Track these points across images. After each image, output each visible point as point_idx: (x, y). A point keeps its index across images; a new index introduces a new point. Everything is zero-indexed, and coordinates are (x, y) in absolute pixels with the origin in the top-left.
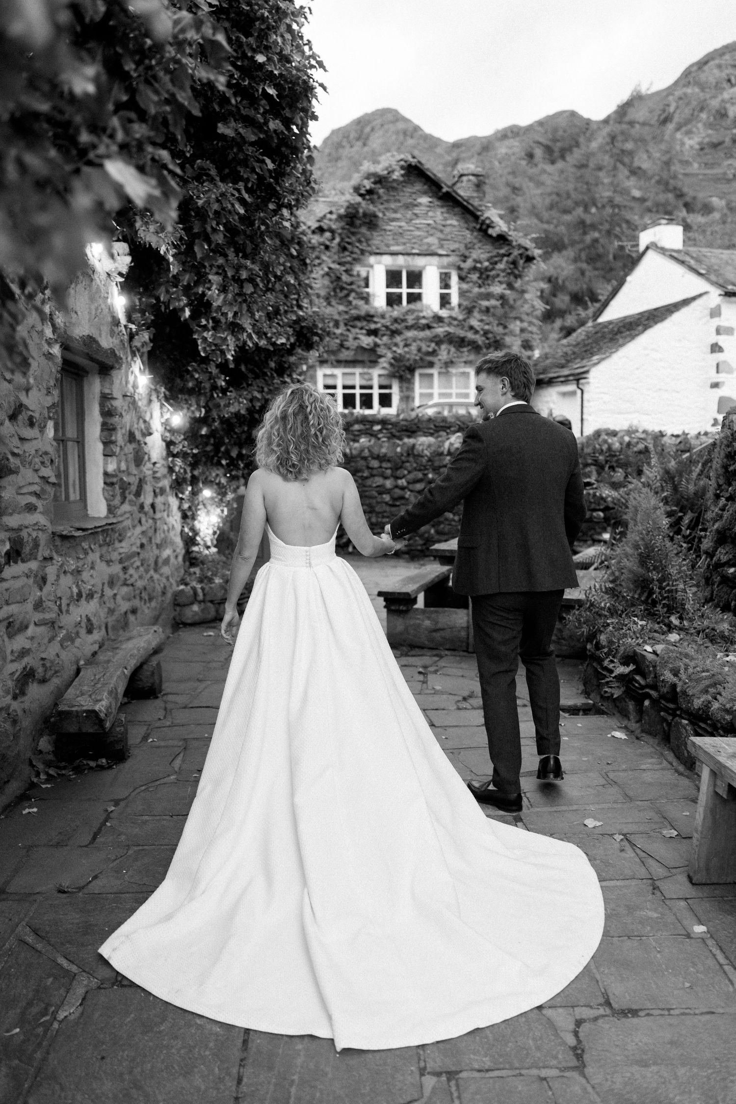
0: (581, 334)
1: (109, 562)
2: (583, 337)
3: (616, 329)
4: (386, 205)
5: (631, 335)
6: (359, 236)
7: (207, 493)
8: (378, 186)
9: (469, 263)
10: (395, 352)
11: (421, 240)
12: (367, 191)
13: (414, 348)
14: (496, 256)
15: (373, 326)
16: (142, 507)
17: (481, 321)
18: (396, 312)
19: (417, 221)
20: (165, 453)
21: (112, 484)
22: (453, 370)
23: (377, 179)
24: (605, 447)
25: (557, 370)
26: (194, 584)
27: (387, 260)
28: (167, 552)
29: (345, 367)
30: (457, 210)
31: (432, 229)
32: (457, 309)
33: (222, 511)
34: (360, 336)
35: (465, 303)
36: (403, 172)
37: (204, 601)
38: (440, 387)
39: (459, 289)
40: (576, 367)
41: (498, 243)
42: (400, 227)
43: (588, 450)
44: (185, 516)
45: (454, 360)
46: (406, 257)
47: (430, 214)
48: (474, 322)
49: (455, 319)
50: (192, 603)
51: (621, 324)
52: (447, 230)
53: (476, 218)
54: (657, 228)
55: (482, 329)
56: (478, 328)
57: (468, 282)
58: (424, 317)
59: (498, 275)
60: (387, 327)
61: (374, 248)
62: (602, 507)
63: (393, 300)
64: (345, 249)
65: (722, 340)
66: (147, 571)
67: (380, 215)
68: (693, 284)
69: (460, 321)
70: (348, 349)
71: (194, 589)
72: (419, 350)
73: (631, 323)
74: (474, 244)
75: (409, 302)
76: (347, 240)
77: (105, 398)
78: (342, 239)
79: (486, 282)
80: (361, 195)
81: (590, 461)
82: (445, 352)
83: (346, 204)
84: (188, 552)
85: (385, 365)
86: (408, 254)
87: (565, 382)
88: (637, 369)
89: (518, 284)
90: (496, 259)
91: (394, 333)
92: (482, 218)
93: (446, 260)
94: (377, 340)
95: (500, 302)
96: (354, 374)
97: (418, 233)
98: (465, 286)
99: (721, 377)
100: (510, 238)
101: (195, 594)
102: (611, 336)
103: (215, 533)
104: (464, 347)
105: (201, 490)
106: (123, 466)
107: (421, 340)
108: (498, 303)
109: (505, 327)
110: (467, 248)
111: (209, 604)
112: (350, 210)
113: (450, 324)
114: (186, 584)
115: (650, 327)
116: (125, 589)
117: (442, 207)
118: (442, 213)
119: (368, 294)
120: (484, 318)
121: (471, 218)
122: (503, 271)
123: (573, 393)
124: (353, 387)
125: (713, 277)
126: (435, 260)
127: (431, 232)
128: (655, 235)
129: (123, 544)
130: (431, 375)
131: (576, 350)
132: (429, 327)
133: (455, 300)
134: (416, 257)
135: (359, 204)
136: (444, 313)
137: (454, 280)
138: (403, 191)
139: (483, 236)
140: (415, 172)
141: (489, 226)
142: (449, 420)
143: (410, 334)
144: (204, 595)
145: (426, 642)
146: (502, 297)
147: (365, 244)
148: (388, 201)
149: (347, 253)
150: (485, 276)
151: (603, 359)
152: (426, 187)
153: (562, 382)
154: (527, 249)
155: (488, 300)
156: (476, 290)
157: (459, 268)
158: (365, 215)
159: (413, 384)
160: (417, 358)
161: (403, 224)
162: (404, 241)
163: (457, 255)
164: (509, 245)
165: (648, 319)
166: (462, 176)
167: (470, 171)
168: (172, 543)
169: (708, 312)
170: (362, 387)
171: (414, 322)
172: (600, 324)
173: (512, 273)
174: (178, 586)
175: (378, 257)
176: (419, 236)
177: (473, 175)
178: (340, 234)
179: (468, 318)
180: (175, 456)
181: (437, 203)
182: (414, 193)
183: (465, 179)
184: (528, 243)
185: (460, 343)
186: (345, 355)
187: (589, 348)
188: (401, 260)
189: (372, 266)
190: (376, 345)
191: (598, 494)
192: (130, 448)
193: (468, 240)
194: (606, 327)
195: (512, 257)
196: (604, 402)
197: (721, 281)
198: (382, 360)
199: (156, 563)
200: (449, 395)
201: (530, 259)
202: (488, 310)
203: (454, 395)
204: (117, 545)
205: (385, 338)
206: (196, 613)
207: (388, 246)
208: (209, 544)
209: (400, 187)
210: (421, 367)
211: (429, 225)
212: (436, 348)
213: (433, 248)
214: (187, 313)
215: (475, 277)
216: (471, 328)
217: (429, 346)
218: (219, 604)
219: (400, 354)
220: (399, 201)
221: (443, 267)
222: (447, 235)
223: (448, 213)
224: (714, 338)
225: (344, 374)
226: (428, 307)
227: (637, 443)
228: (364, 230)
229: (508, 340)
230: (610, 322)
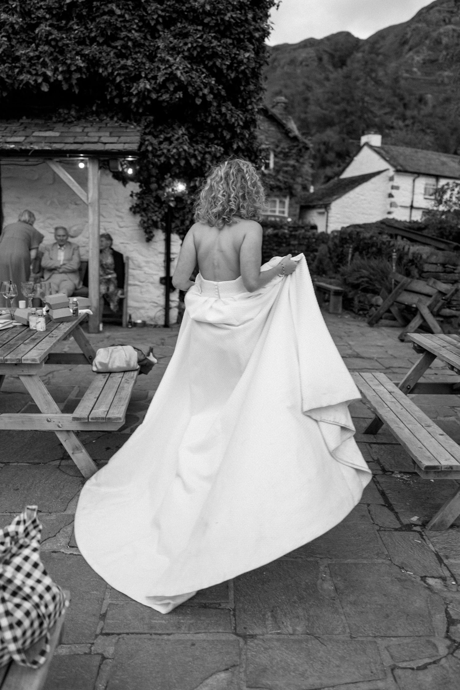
0: (332, 183)
2: (332, 185)
3: (347, 183)
5: (352, 187)
9: (278, 150)
14: (292, 147)
17: (283, 177)
25: (318, 201)
30: (274, 123)
32: (272, 170)
35: (277, 168)
39: (274, 161)
40: (326, 201)
41: (293, 140)
48: (280, 177)
49: (271, 175)
52: (270, 132)
53: (284, 128)
54: (370, 135)
55: (284, 181)
56: (282, 180)
57: (278, 158)
59: (292, 156)
65: (394, 192)
68: (382, 164)
69: (273, 176)
73: (354, 181)
74: (282, 140)
79: (286, 159)
87: (320, 208)
88: (354, 203)
89: (301, 160)
92: (287, 128)
93: (268, 147)
98: (277, 160)
99: (393, 209)
100: (299, 138)
102: (343, 186)
104: (275, 189)
108: (292, 169)
109: (294, 180)
110: (279, 141)
113: (268, 177)
115: (361, 184)
117: (268, 121)
120: (285, 175)
121: (281, 128)
122: (295, 153)
123: (324, 213)
125: (392, 162)
128: (368, 138)
131: (328, 191)
133: (272, 165)
136: (266, 172)
137: (272, 156)
139: (286, 136)
141: (289, 132)
146: (294, 166)
150: (286, 156)
151: (338, 198)
154: (306, 144)
155: (287, 167)
156: (282, 162)
157: (274, 151)
163: (274, 145)
164: (298, 141)
165: (361, 179)
169: (388, 179)
172: (340, 179)
173: (299, 155)
179: (277, 175)
181: (266, 119)
183: (279, 104)
184: (307, 141)
187: (333, 191)
193: (279, 138)
194: (342, 181)
195: (299, 147)
196: (337, 218)
197: (395, 164)
201: (307, 149)
202: (286, 172)
215: (281, 156)
216: (279, 180)
222: (270, 135)
223: (270, 124)
224: (390, 191)
229: (295, 186)
230: (345, 179)
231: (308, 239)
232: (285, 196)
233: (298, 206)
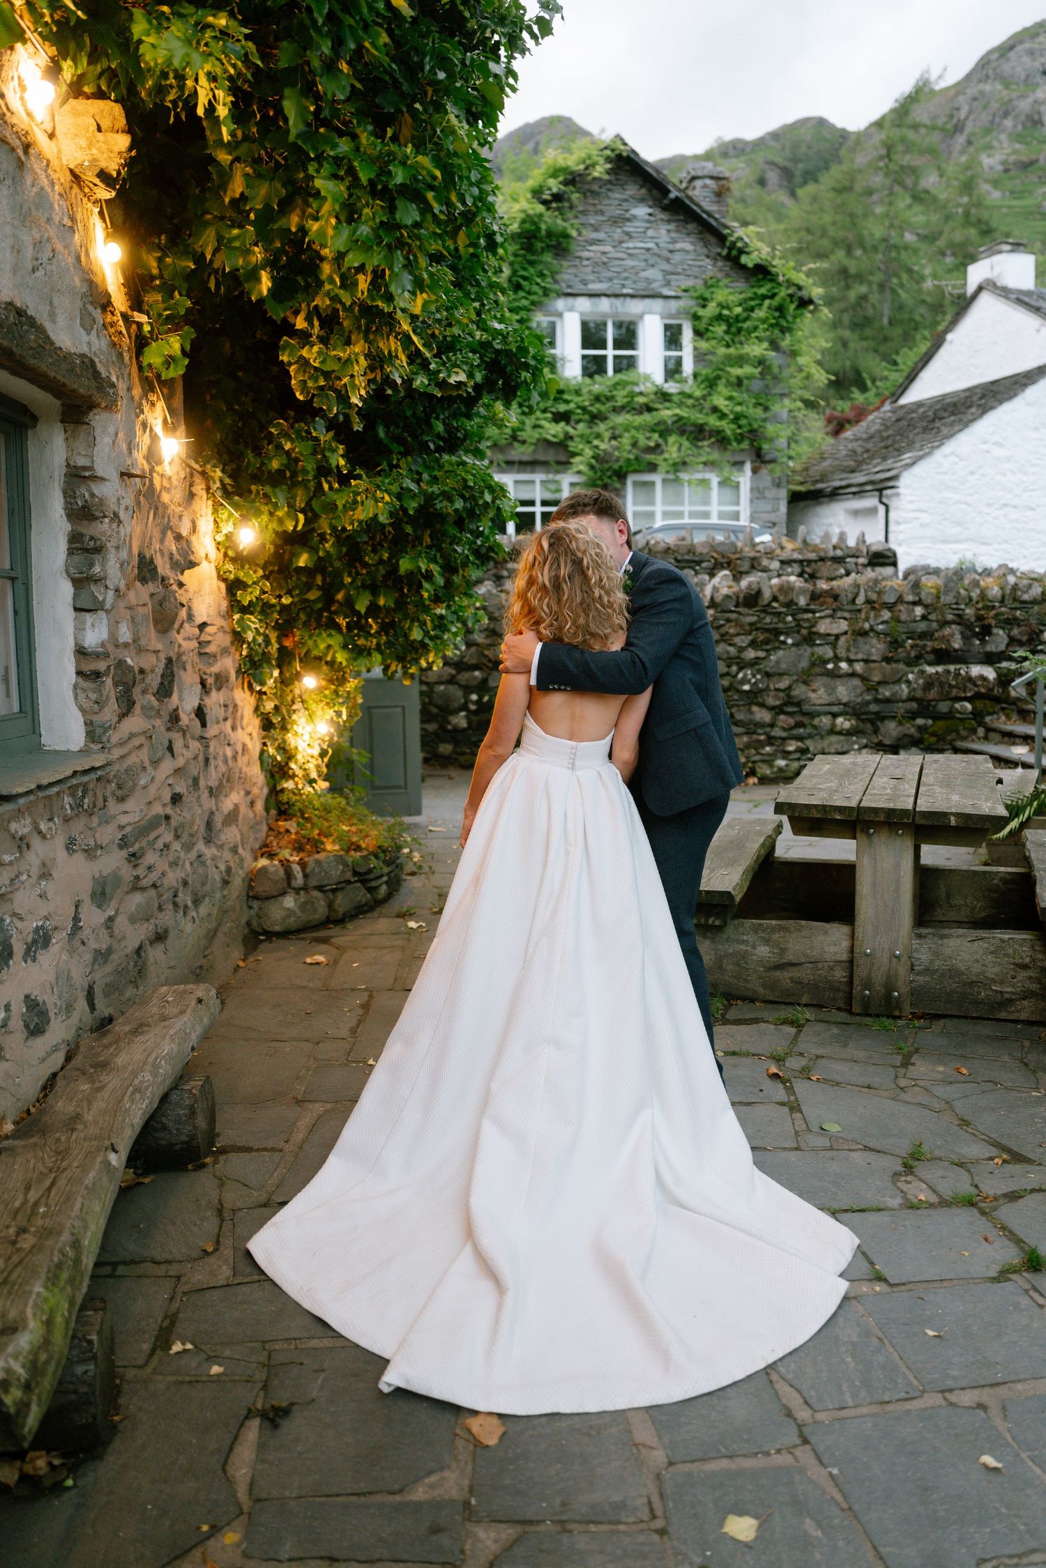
0: (873, 421)
1: (90, 853)
2: (877, 427)
3: (930, 414)
4: (582, 219)
5: (960, 420)
6: (540, 267)
7: (310, 682)
8: (571, 188)
9: (712, 309)
10: (597, 447)
11: (637, 273)
12: (553, 195)
13: (626, 441)
14: (752, 299)
15: (562, 408)
16: (174, 718)
17: (730, 398)
18: (598, 386)
19: (631, 245)
20: (225, 604)
21: (96, 675)
22: (684, 476)
23: (570, 177)
24: (975, 594)
25: (844, 475)
26: (286, 853)
27: (584, 304)
28: (234, 798)
29: (519, 472)
30: (691, 226)
31: (653, 256)
32: (691, 381)
33: (339, 714)
34: (543, 423)
35: (704, 371)
36: (608, 166)
37: (305, 888)
38: (664, 503)
39: (695, 349)
40: (875, 470)
41: (753, 280)
42: (604, 253)
43: (948, 599)
44: (267, 725)
45: (687, 459)
46: (613, 300)
47: (650, 233)
48: (720, 402)
49: (690, 396)
50: (284, 894)
51: (938, 406)
52: (677, 257)
53: (722, 239)
54: (997, 259)
55: (732, 412)
56: (726, 410)
57: (708, 339)
58: (641, 394)
59: (756, 328)
60: (584, 409)
61: (564, 285)
62: (969, 694)
63: (594, 367)
64: (518, 287)
66: (188, 847)
67: (574, 233)
69: (697, 400)
70: (524, 442)
71: (285, 864)
72: (634, 445)
73: (955, 405)
74: (719, 281)
75: (617, 370)
76: (522, 273)
77: (77, 476)
78: (514, 272)
79: (737, 339)
80: (545, 202)
81: (950, 617)
82: (674, 448)
83: (522, 216)
84: (275, 792)
85: (582, 467)
86: (616, 296)
87: (860, 493)
88: (972, 473)
89: (786, 342)
90: (753, 303)
91: (595, 418)
92: (733, 239)
93: (674, 305)
94: (569, 429)
95: (759, 369)
96: (533, 482)
97: (630, 263)
98: (704, 345)
100: (773, 270)
101: (289, 875)
102: (924, 424)
103: (323, 754)
104: (704, 439)
105: (298, 676)
106: (125, 634)
107: (637, 428)
108: (757, 371)
109: (766, 409)
110: (707, 286)
111: (316, 893)
112: (527, 226)
113: (681, 405)
114: (271, 856)
115: (992, 408)
116: (137, 898)
117: (669, 221)
118: (668, 231)
119: (554, 357)
120: (735, 394)
121: (713, 240)
122: (764, 321)
123: (873, 511)
124: (532, 503)
126: (658, 304)
127: (650, 262)
128: (992, 268)
129: (130, 805)
130: (653, 484)
131: (870, 445)
132: (649, 409)
133: (688, 367)
134: (628, 300)
135: (541, 215)
136: (672, 387)
137: (687, 335)
138: (608, 197)
139: (732, 268)
140: (627, 168)
141: (741, 252)
142: (699, 550)
143: (620, 419)
144: (306, 876)
145: (761, 990)
146: (761, 362)
147: (549, 280)
148: (584, 213)
149: (521, 294)
150: (735, 328)
151: (921, 458)
152: (643, 191)
153: (854, 493)
154: (800, 288)
155: (741, 367)
156: (722, 351)
157: (696, 317)
158: (550, 234)
159: (624, 497)
160: (631, 457)
161: (608, 248)
162: (611, 274)
163: (692, 298)
164: (772, 280)
165: (983, 397)
166: (694, 178)
167: (706, 172)
168: (243, 779)
170: (544, 503)
171: (626, 400)
172: (903, 407)
173: (776, 325)
174: (256, 859)
175: (570, 300)
176: (633, 267)
177: (712, 178)
178: (511, 264)
179: (710, 394)
180: (245, 610)
181: (661, 215)
182: (626, 200)
183: (698, 183)
184: (800, 278)
185: (697, 433)
186: (519, 452)
187: (890, 442)
188: (605, 305)
189: (560, 315)
190: (568, 437)
191: (962, 672)
192: (142, 594)
193: (710, 274)
194: (913, 411)
195: (777, 299)
196: (921, 525)
198: (577, 460)
199: (209, 825)
200: (680, 515)
201: (804, 303)
202: (739, 382)
203: (686, 515)
204: (113, 807)
205: (581, 426)
206: (290, 912)
207: (585, 282)
208: (314, 775)
209: (603, 190)
210: (636, 471)
211: (648, 250)
212: (660, 441)
213: (655, 285)
214: (265, 283)
215: (720, 329)
216: (715, 410)
217: (649, 438)
218: (334, 891)
219: (604, 451)
220: (602, 213)
221: (671, 316)
222: (676, 265)
223: (677, 231)
225: (516, 482)
226: (647, 377)
227: (1030, 586)
228: (548, 257)
229: (771, 429)
230: (919, 404)
231: (890, 607)
232: (739, 464)
233: (783, 494)
